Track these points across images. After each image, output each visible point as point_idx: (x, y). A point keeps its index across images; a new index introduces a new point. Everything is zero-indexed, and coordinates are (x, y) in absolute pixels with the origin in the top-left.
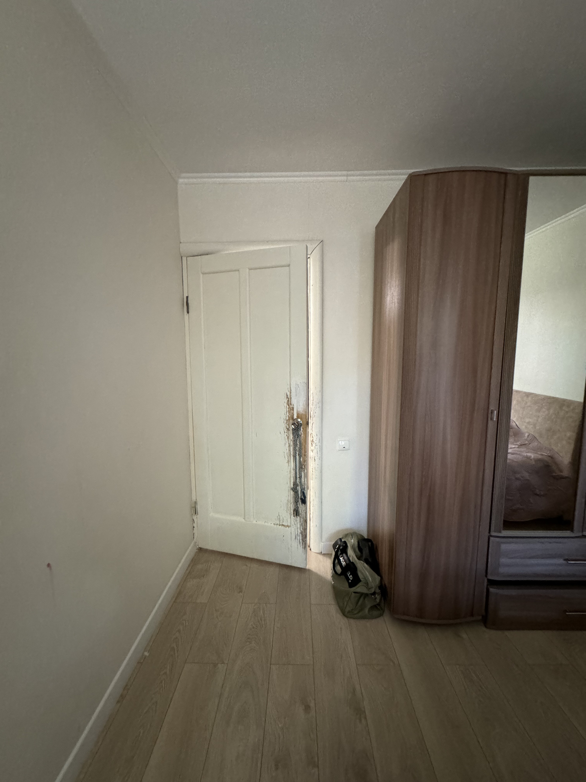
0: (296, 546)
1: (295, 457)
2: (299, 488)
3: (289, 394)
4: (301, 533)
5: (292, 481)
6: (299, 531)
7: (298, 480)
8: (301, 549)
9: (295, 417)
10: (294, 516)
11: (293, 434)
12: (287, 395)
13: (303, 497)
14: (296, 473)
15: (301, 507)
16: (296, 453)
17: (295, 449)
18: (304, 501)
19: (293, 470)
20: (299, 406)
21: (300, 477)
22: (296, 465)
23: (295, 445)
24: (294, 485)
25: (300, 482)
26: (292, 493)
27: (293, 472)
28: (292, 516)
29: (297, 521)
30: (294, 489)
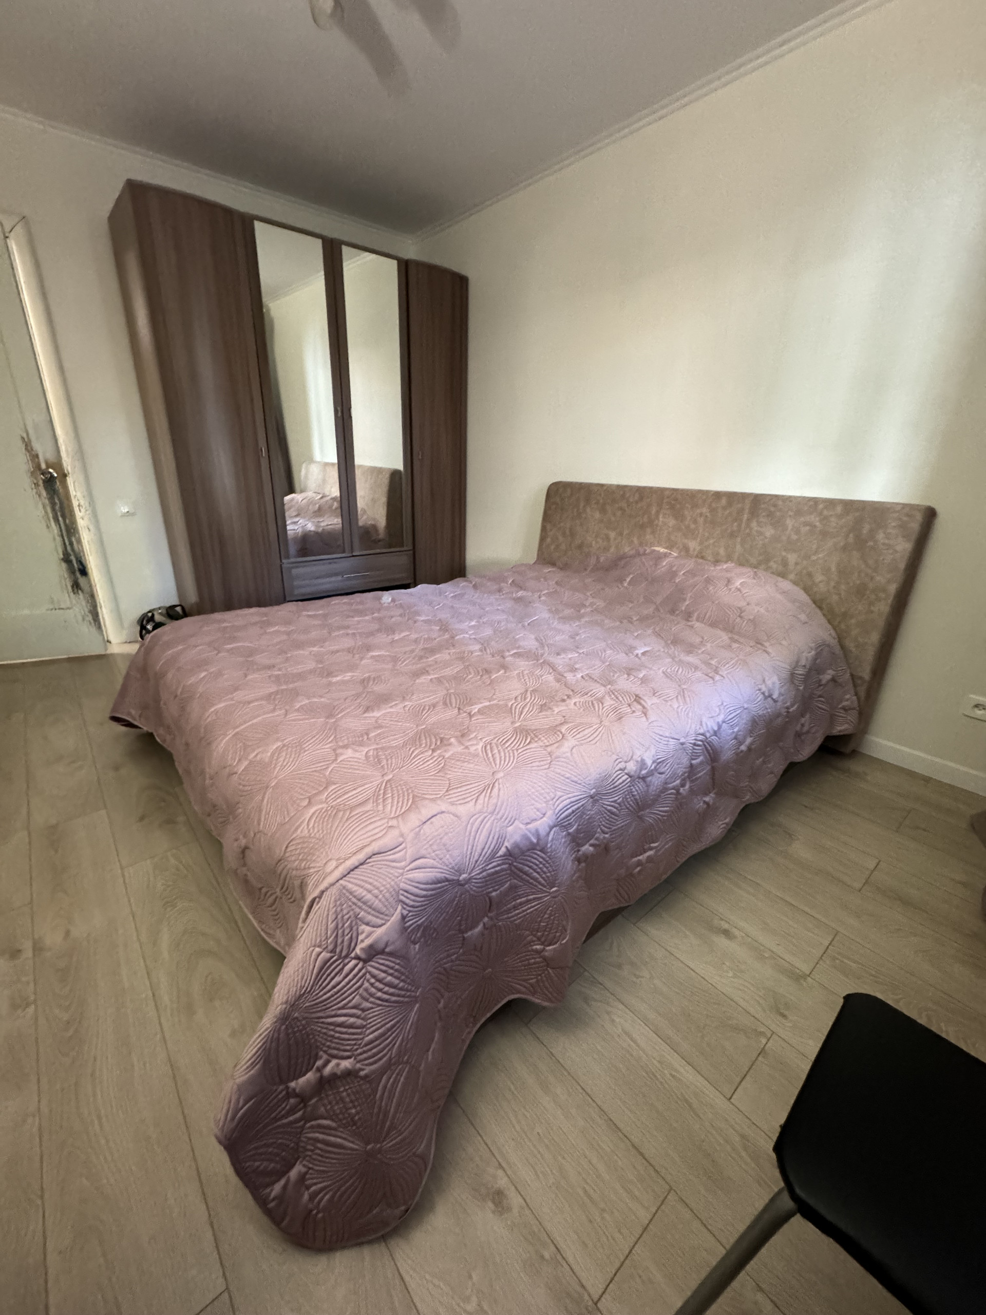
0: (87, 629)
1: (56, 519)
2: (73, 558)
3: (25, 435)
4: (90, 612)
5: (60, 551)
6: (86, 610)
7: (69, 548)
8: (93, 630)
9: (43, 466)
10: (74, 593)
11: (46, 488)
12: (23, 438)
13: (81, 567)
14: (64, 540)
15: (82, 580)
16: (56, 514)
17: (53, 509)
18: (84, 572)
19: (59, 536)
20: (44, 452)
21: (71, 544)
22: (60, 527)
23: (53, 505)
24: (64, 555)
25: (73, 550)
26: (64, 565)
27: (59, 539)
28: (72, 594)
29: (79, 599)
30: (66, 559)
